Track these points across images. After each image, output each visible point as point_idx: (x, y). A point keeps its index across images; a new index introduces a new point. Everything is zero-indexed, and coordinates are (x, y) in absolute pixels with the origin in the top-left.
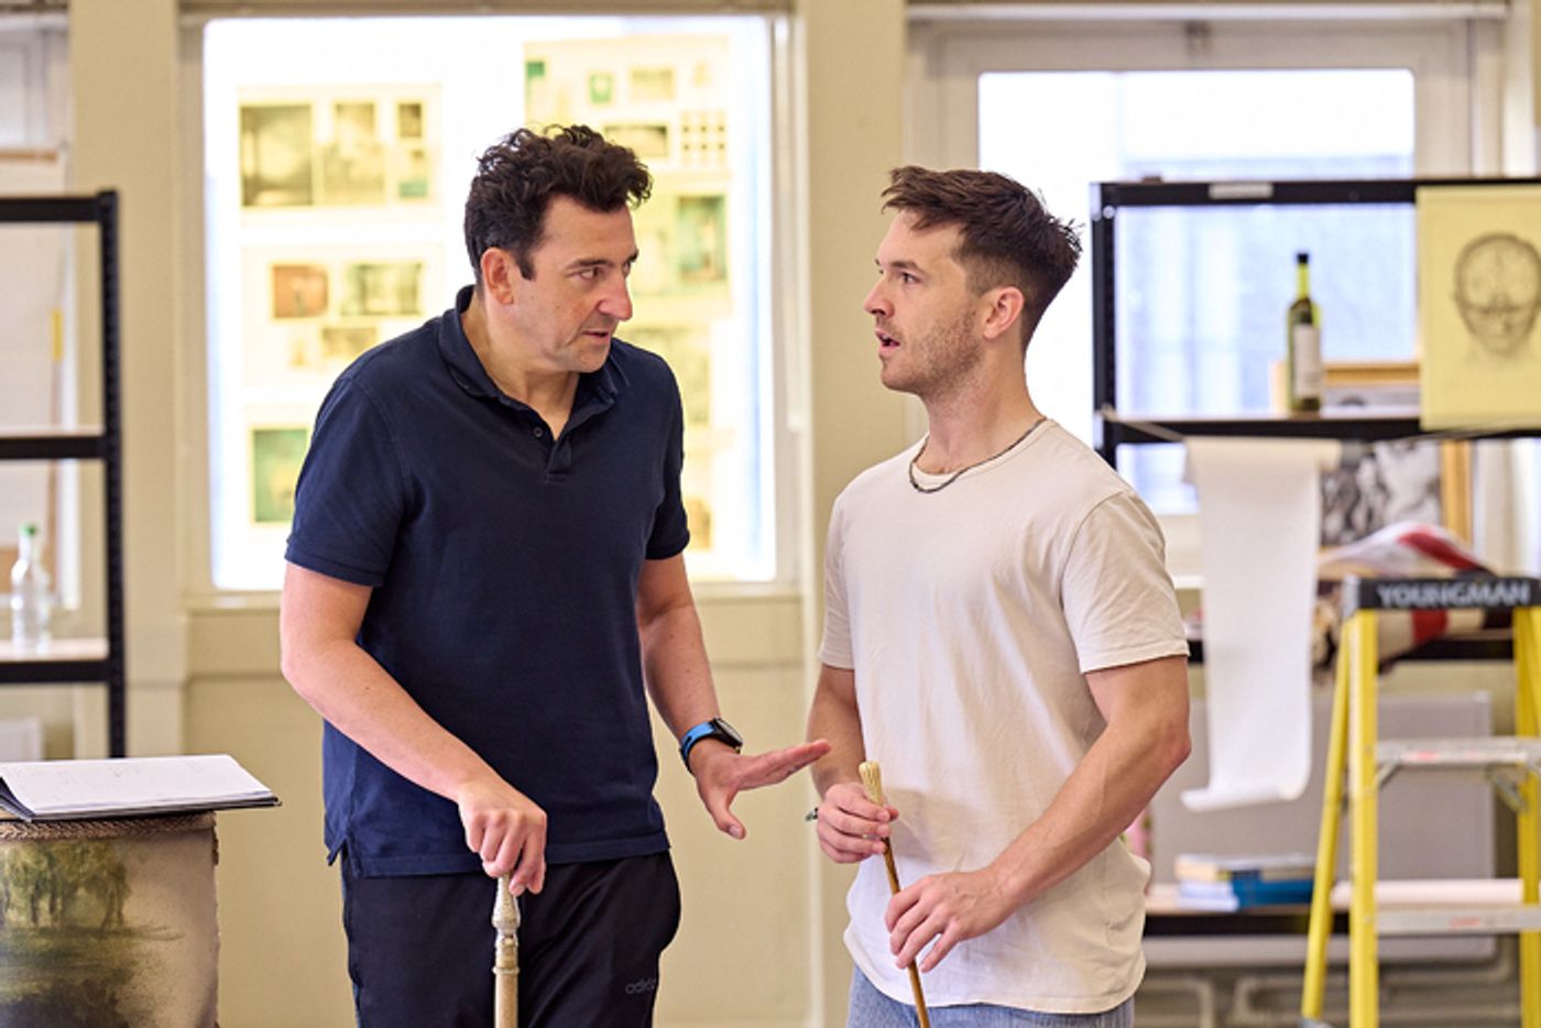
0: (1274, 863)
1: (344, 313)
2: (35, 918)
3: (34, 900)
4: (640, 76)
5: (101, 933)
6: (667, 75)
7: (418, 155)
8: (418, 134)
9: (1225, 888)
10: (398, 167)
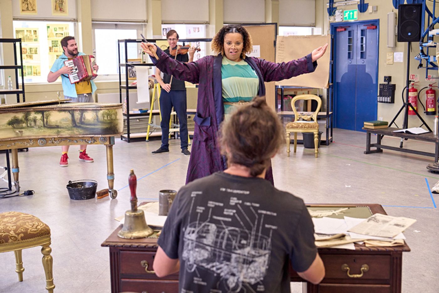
0: (144, 108)
1: (29, 53)
2: (108, 118)
3: (107, 116)
4: (59, 28)
5: (115, 120)
6: (62, 28)
7: (36, 36)
8: (36, 34)
9: (139, 111)
10: (34, 38)
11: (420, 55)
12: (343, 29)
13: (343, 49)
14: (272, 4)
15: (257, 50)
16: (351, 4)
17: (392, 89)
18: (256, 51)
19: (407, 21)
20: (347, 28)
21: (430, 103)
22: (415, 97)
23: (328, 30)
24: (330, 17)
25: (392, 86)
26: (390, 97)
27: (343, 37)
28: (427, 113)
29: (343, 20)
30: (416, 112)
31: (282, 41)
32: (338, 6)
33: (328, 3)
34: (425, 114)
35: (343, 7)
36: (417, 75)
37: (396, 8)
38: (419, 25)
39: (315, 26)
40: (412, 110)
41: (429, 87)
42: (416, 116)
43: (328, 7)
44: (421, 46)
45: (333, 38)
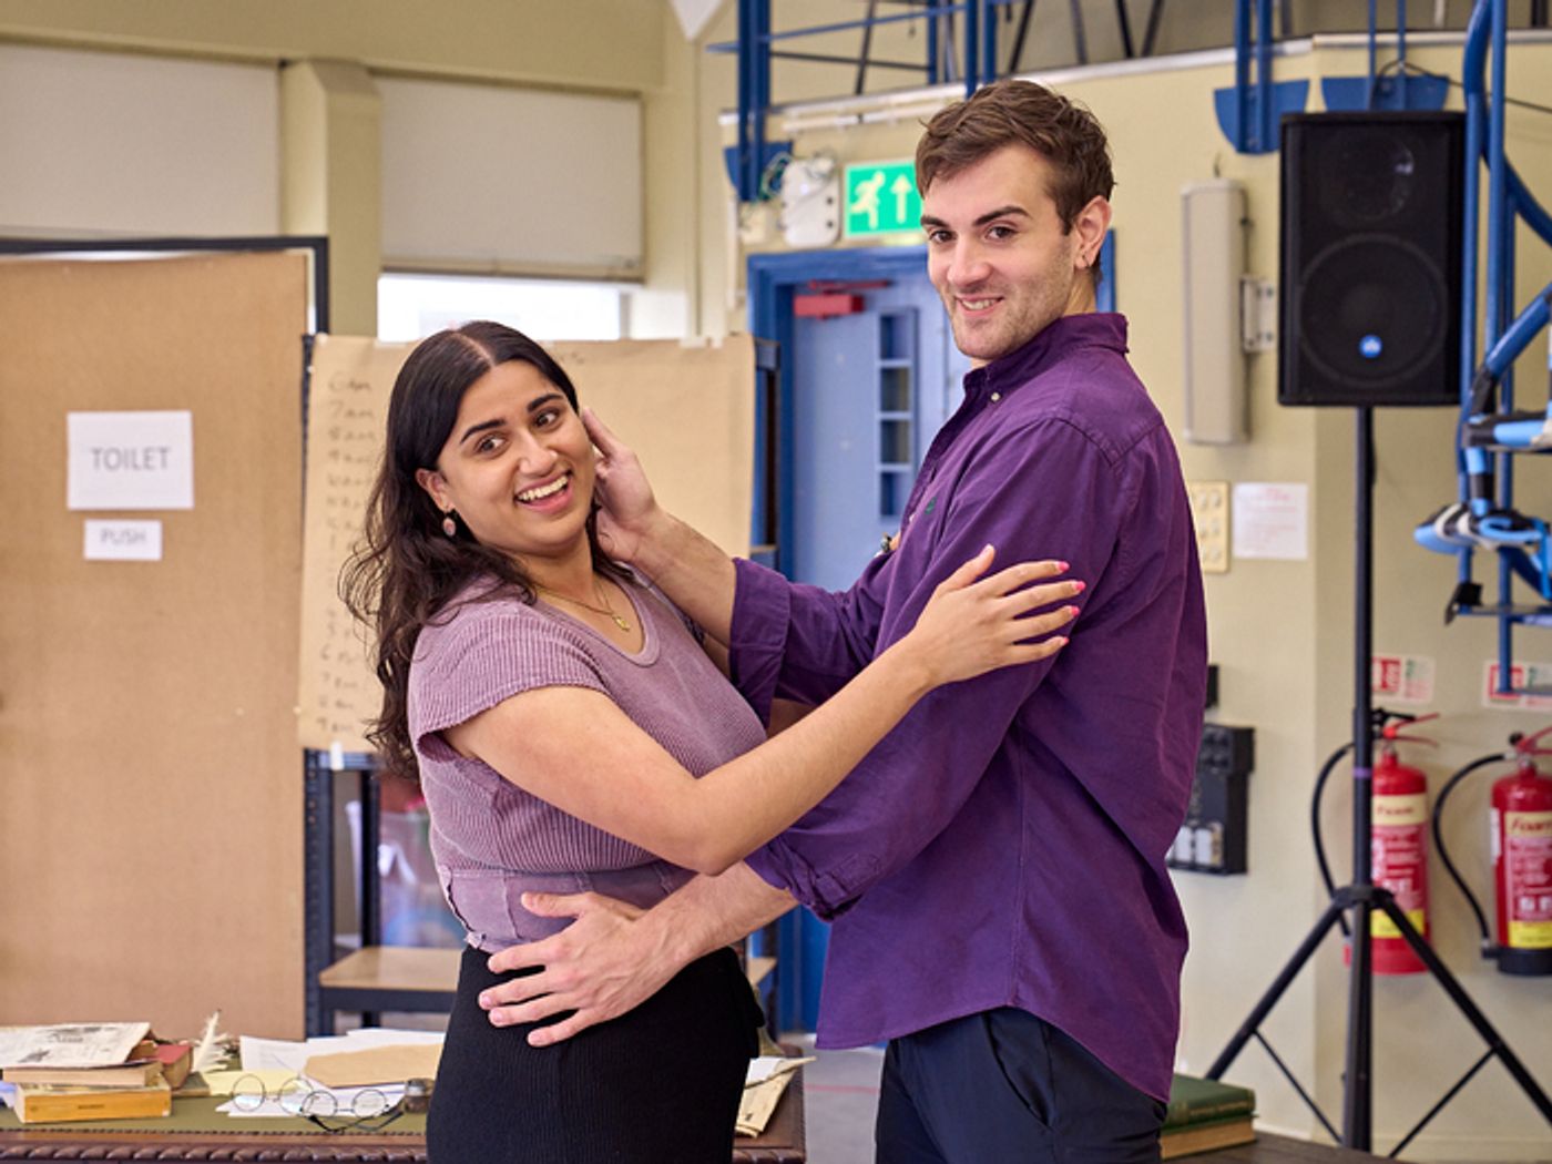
11: (1475, 520)
12: (842, 303)
13: (845, 445)
14: (333, 117)
15: (164, 451)
16: (900, 121)
17: (1224, 763)
18: (157, 457)
19: (1351, 240)
20: (868, 292)
21: (1530, 879)
22: (1414, 838)
23: (731, 302)
24: (746, 207)
25: (1224, 742)
26: (1218, 827)
27: (840, 358)
28: (1509, 961)
29: (839, 236)
30: (1418, 952)
31: (356, 386)
32: (801, 132)
33: (726, 111)
34: (1492, 964)
35: (840, 143)
36: (1418, 659)
37: (1243, 147)
38: (1439, 274)
39: (639, 280)
40: (1395, 933)
41: (1510, 752)
42: (1428, 980)
43: (731, 138)
44: (1484, 441)
45: (770, 363)
